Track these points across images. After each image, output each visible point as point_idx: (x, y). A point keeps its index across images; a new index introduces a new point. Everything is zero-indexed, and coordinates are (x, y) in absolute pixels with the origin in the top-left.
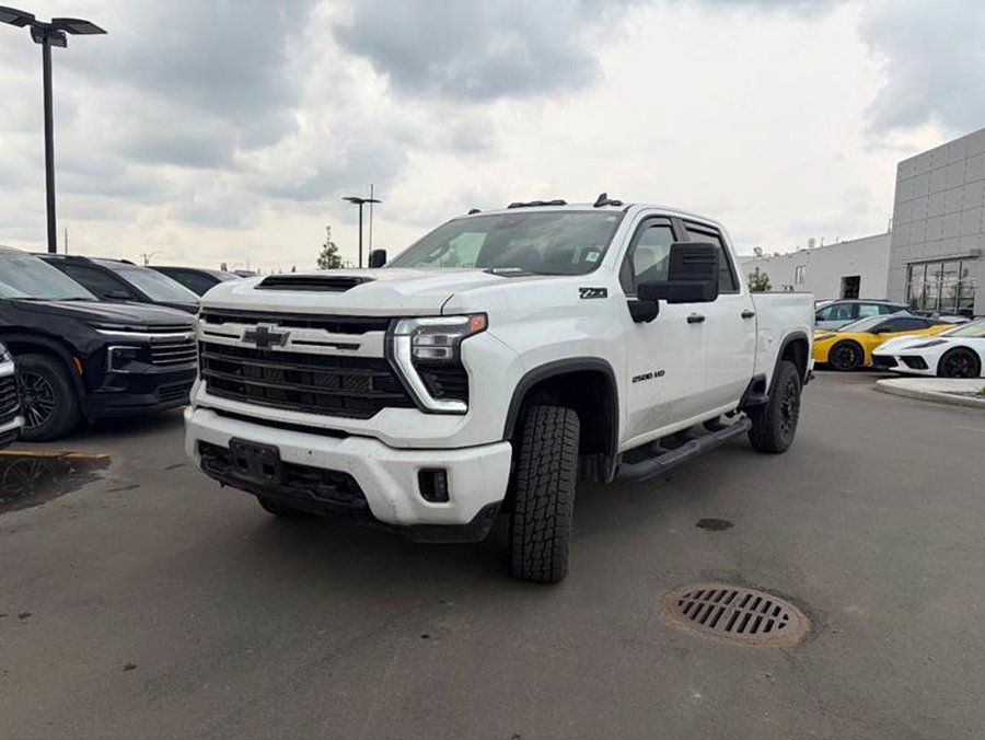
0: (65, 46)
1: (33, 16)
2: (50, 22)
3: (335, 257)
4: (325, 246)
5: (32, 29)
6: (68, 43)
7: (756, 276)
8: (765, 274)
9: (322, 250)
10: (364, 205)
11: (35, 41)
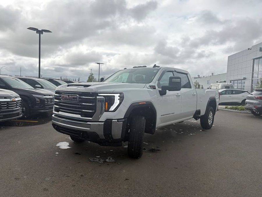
0: (42, 34)
1: (38, 29)
2: (41, 30)
3: (92, 77)
4: (90, 74)
5: (37, 31)
6: (43, 34)
7: (196, 82)
8: (198, 82)
9: (90, 75)
10: (100, 64)
11: (37, 33)
